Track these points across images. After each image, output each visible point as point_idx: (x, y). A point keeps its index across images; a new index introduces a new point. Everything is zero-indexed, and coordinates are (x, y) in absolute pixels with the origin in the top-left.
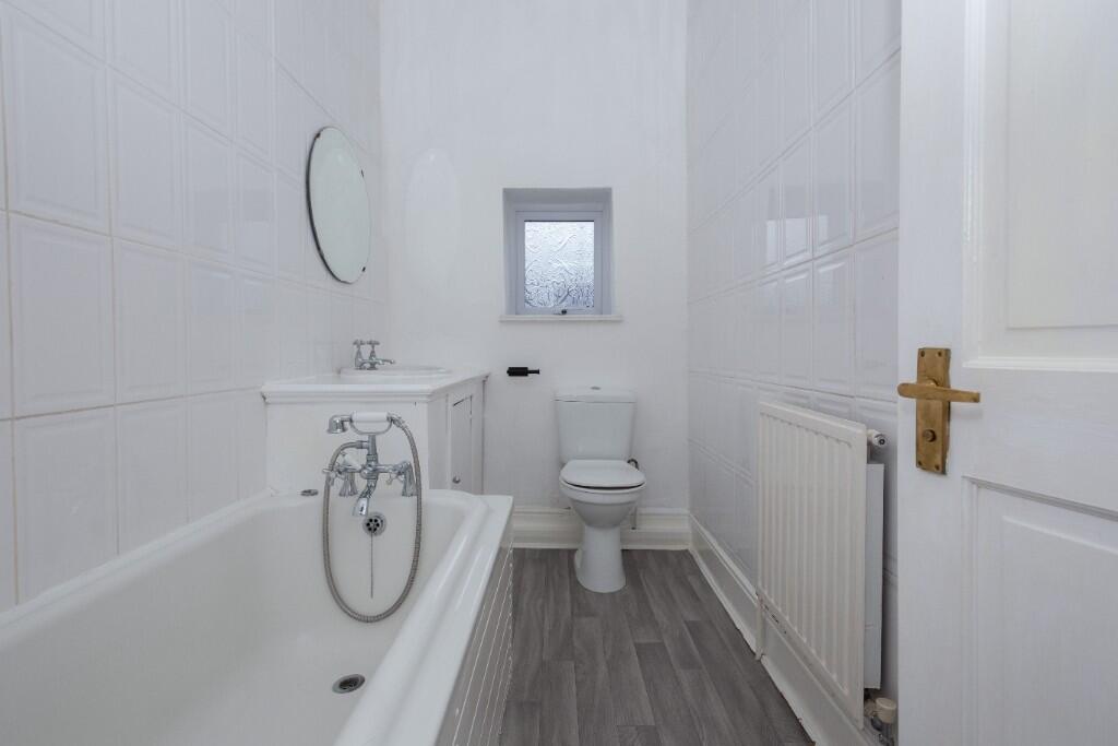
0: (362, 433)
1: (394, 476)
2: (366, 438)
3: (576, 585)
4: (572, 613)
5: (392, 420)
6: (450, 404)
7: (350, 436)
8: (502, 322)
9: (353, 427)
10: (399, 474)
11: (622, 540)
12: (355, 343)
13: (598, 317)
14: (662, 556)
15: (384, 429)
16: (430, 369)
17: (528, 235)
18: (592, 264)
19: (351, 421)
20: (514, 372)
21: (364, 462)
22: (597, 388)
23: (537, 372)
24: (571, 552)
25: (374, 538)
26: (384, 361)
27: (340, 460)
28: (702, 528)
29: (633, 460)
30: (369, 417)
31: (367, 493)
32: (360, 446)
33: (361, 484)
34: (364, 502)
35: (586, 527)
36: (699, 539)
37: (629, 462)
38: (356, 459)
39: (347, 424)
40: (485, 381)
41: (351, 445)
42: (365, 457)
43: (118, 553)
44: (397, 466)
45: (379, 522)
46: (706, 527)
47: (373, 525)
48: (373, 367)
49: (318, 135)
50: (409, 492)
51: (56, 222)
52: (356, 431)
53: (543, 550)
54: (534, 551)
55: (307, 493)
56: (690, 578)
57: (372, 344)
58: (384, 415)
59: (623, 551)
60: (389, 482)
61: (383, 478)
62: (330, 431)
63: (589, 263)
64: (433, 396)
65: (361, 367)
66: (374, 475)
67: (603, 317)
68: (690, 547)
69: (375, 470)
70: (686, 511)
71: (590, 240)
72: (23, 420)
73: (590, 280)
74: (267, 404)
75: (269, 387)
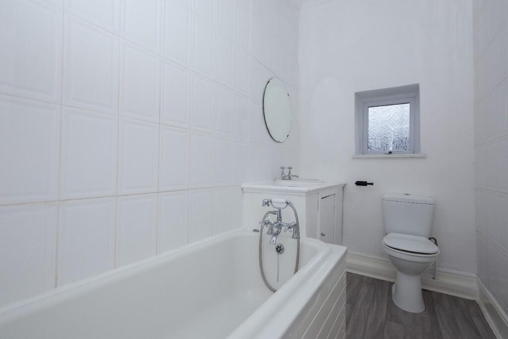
0: (275, 208)
1: (287, 228)
2: (277, 210)
3: (391, 304)
4: (386, 318)
5: (287, 203)
6: (320, 198)
7: (271, 208)
8: (353, 158)
9: (271, 204)
10: (290, 228)
11: (422, 283)
12: (282, 168)
13: (412, 155)
14: (455, 300)
15: (284, 207)
16: (315, 180)
17: (370, 114)
18: (408, 126)
19: (271, 202)
20: (359, 183)
21: (276, 221)
22: (407, 194)
23: (372, 184)
24: (391, 284)
25: (280, 255)
26: (294, 176)
27: (266, 219)
28: (486, 289)
29: (433, 238)
30: (279, 201)
31: (276, 234)
32: (274, 213)
33: (275, 230)
34: (274, 238)
35: (398, 272)
36: (483, 296)
37: (430, 239)
38: (272, 218)
39: (270, 203)
40: (344, 187)
41: (270, 212)
42: (276, 218)
43: (188, 243)
44: (288, 224)
45: (282, 248)
46: (488, 289)
47: (279, 249)
48: (290, 178)
49: (269, 82)
50: (295, 237)
51: (173, 126)
52: (273, 206)
53: (374, 279)
54: (369, 278)
55: (255, 230)
56: (475, 319)
57: (290, 168)
58: (284, 200)
59: (423, 290)
60: (285, 231)
61: (283, 228)
62: (263, 205)
63: (407, 126)
64: (309, 193)
65: (283, 179)
66: (280, 226)
67: (416, 155)
68: (477, 299)
69: (280, 225)
70: (474, 275)
71: (407, 113)
72: (162, 193)
73: (407, 135)
74: (244, 192)
75: (244, 185)
